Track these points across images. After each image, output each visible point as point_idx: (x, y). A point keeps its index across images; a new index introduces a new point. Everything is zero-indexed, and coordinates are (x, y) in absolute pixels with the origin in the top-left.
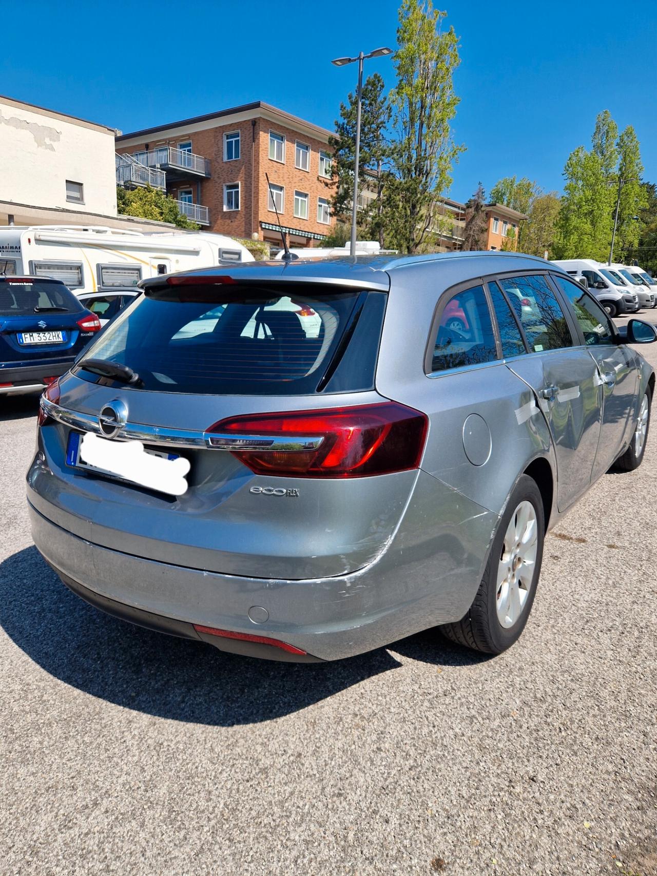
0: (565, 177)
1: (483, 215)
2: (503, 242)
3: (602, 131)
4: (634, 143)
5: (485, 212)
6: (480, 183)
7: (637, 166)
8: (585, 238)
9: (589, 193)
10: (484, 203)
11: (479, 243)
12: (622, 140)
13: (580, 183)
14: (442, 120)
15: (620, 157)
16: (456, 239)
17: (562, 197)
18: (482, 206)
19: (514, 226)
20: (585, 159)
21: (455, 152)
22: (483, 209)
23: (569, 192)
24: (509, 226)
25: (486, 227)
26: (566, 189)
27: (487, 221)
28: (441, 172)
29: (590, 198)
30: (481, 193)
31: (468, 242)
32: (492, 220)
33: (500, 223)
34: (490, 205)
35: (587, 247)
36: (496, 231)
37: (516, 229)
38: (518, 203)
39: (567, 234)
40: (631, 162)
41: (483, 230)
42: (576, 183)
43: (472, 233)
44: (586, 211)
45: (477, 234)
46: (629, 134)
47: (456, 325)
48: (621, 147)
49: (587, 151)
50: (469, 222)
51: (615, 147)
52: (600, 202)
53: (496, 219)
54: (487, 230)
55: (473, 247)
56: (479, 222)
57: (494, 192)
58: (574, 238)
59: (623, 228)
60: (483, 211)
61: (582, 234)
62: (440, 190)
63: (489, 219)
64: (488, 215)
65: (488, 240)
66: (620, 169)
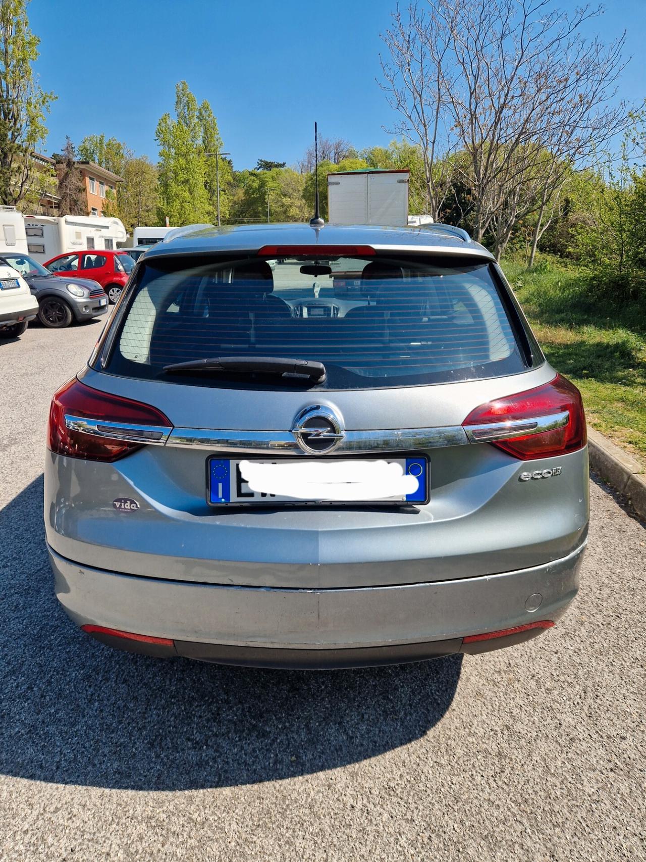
0: (158, 142)
1: (77, 173)
2: (103, 204)
3: (182, 101)
4: (211, 118)
5: (78, 170)
6: (67, 138)
7: (217, 140)
8: (186, 205)
9: (182, 161)
10: (75, 159)
11: (78, 203)
12: (201, 114)
13: (173, 151)
14: (24, 60)
15: (202, 129)
16: (51, 197)
17: (158, 163)
18: (74, 163)
19: (111, 188)
20: (173, 127)
21: (45, 99)
22: (76, 166)
23: (164, 158)
24: (106, 188)
25: (84, 187)
26: (161, 155)
27: (82, 180)
28: (32, 120)
29: (184, 166)
30: (70, 148)
31: (66, 201)
32: (87, 179)
33: (96, 184)
34: (83, 163)
35: (189, 214)
36: (93, 192)
37: (114, 191)
38: (111, 163)
39: (169, 200)
40: (212, 137)
41: (80, 189)
42: (169, 151)
43: (68, 191)
44: (183, 179)
45: (75, 194)
46: (206, 108)
47: (115, 291)
48: (201, 120)
49: (172, 121)
50: (63, 179)
51: (196, 120)
52: (193, 171)
53: (91, 179)
54: (84, 190)
55: (73, 207)
56: (74, 180)
57: (81, 149)
58: (177, 204)
59: (214, 198)
60: (76, 169)
61: (183, 202)
62: (35, 140)
63: (84, 177)
64: (82, 173)
65: (87, 200)
66: (204, 142)
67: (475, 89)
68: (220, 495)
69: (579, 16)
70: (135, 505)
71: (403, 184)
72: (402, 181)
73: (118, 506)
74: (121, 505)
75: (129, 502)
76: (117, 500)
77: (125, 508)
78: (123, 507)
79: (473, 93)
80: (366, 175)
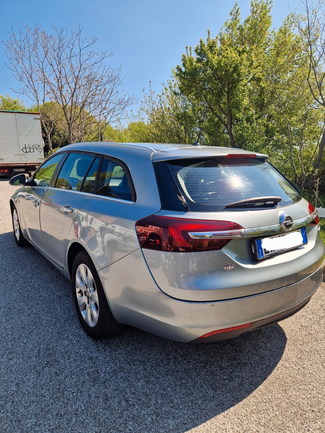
67: (60, 77)
68: (261, 255)
69: (103, 55)
70: (233, 266)
71: (37, 120)
72: (37, 119)
73: (225, 269)
74: (227, 268)
75: (230, 266)
76: (225, 267)
77: (229, 269)
78: (228, 269)
79: (59, 80)
80: (15, 114)
